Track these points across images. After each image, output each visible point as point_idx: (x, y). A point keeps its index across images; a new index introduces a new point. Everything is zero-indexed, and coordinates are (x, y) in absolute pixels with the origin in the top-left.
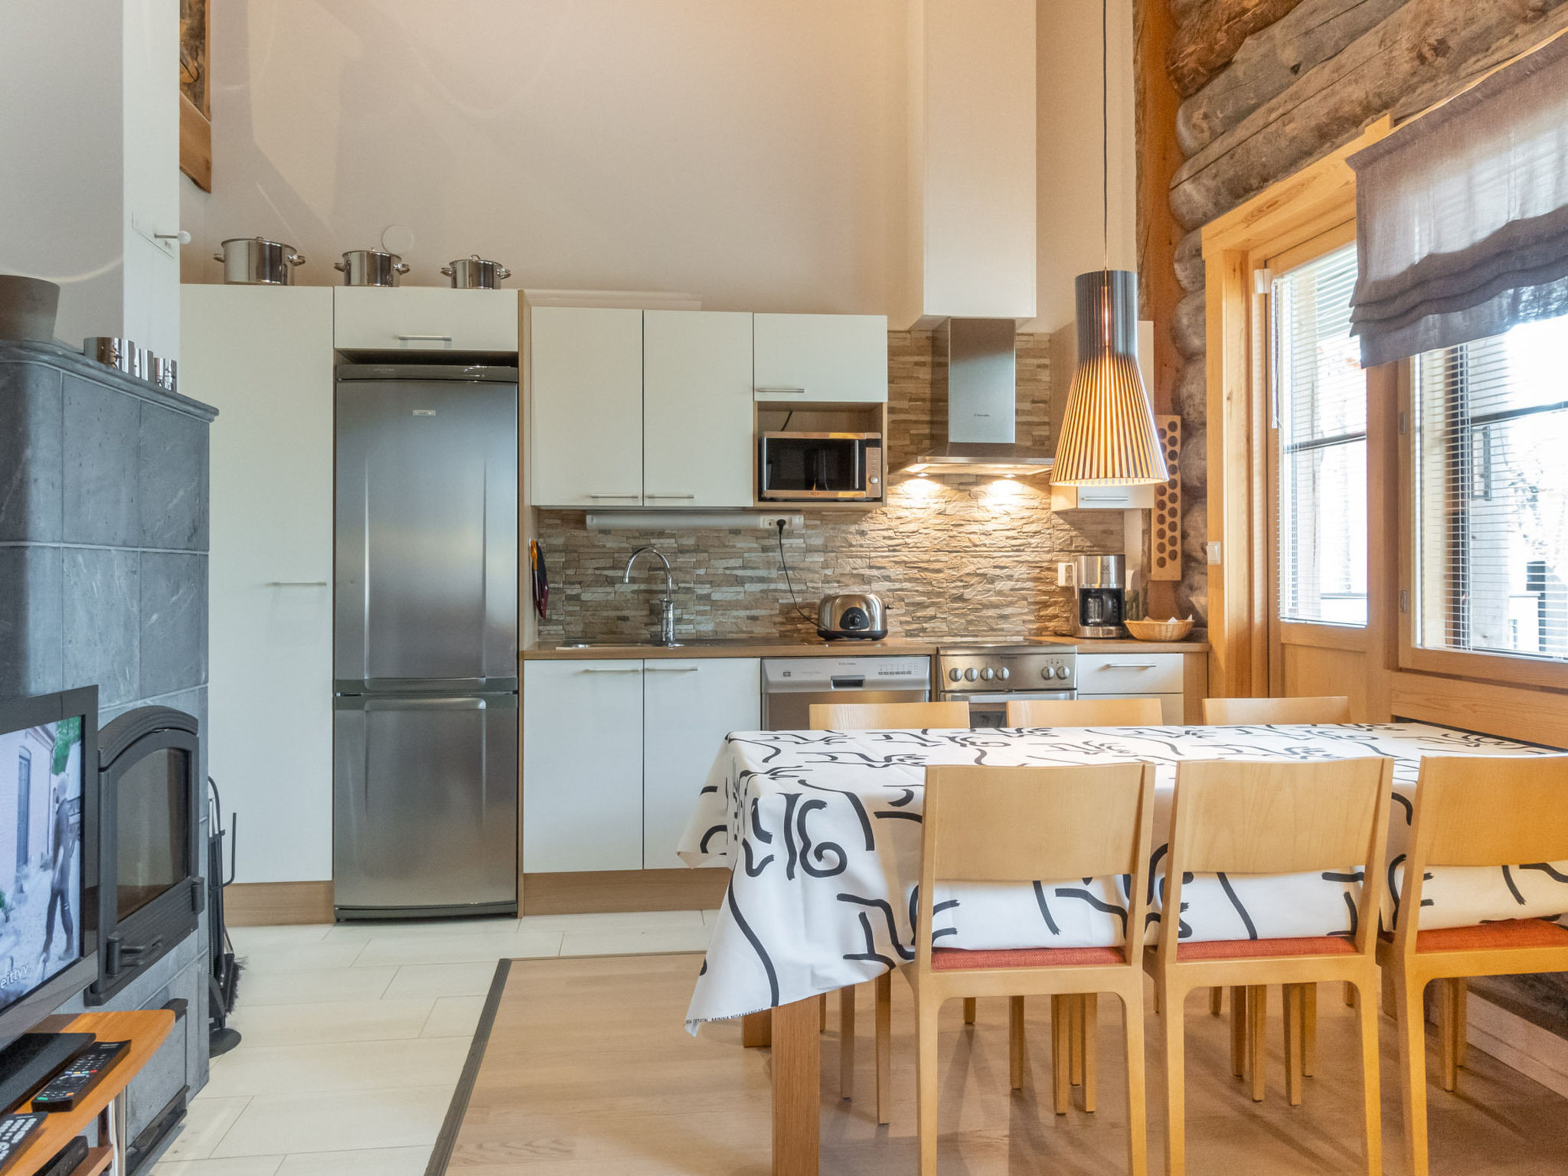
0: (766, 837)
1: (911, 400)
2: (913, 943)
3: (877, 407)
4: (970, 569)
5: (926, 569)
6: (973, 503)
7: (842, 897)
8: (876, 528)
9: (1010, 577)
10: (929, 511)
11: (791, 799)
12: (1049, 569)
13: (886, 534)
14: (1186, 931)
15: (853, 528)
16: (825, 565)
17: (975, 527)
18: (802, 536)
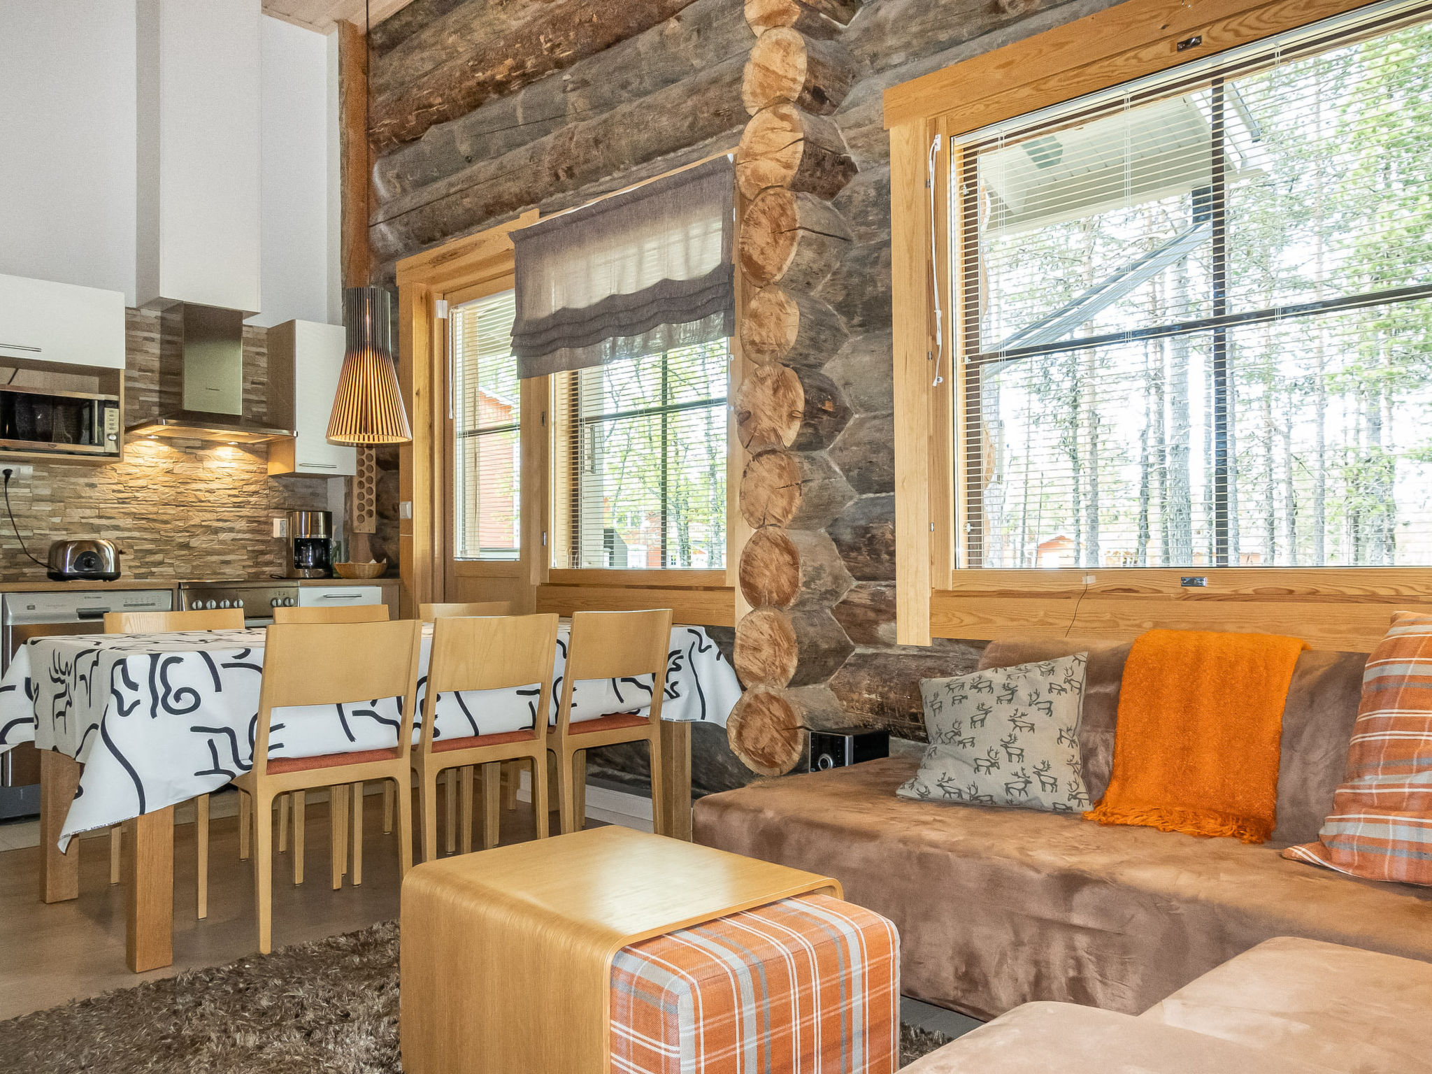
0: (134, 686)
1: (140, 370)
2: (251, 758)
3: (116, 372)
4: (196, 521)
5: (154, 520)
6: (199, 465)
7: (194, 729)
8: (106, 484)
9: (231, 530)
10: (157, 470)
11: (155, 658)
12: (266, 523)
13: (115, 487)
14: (436, 733)
15: (82, 481)
16: (53, 514)
17: (202, 486)
18: (28, 486)
